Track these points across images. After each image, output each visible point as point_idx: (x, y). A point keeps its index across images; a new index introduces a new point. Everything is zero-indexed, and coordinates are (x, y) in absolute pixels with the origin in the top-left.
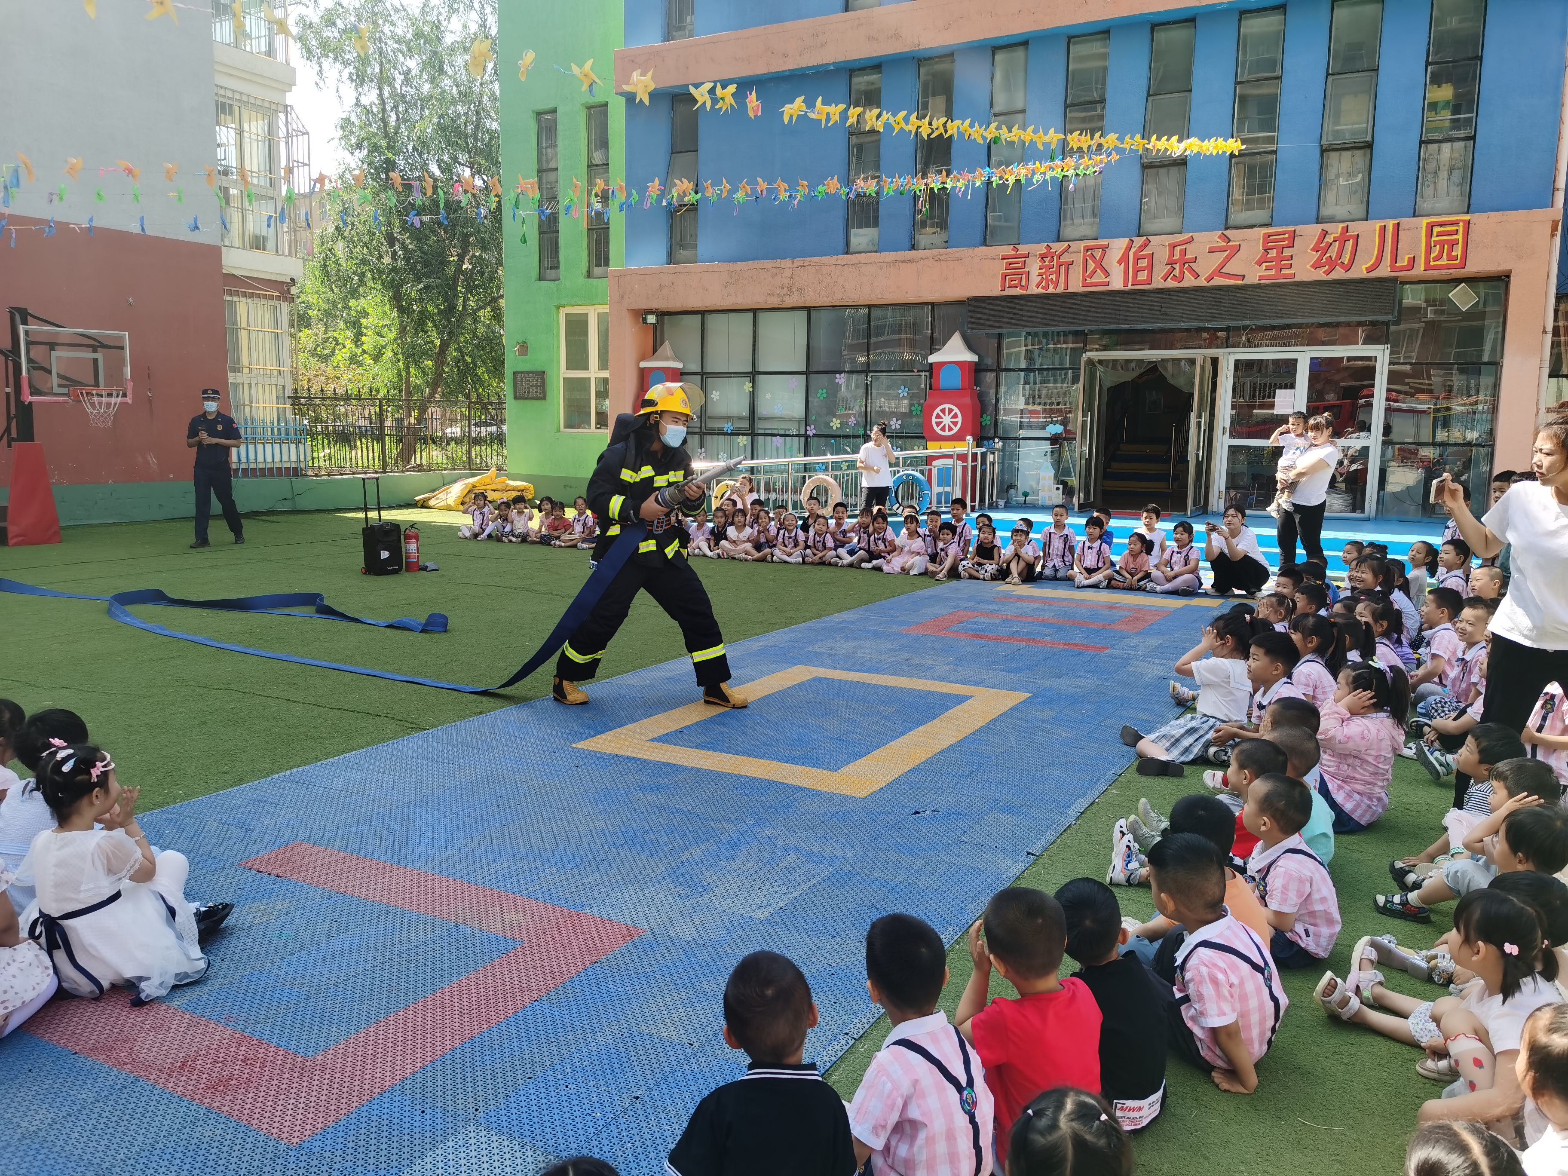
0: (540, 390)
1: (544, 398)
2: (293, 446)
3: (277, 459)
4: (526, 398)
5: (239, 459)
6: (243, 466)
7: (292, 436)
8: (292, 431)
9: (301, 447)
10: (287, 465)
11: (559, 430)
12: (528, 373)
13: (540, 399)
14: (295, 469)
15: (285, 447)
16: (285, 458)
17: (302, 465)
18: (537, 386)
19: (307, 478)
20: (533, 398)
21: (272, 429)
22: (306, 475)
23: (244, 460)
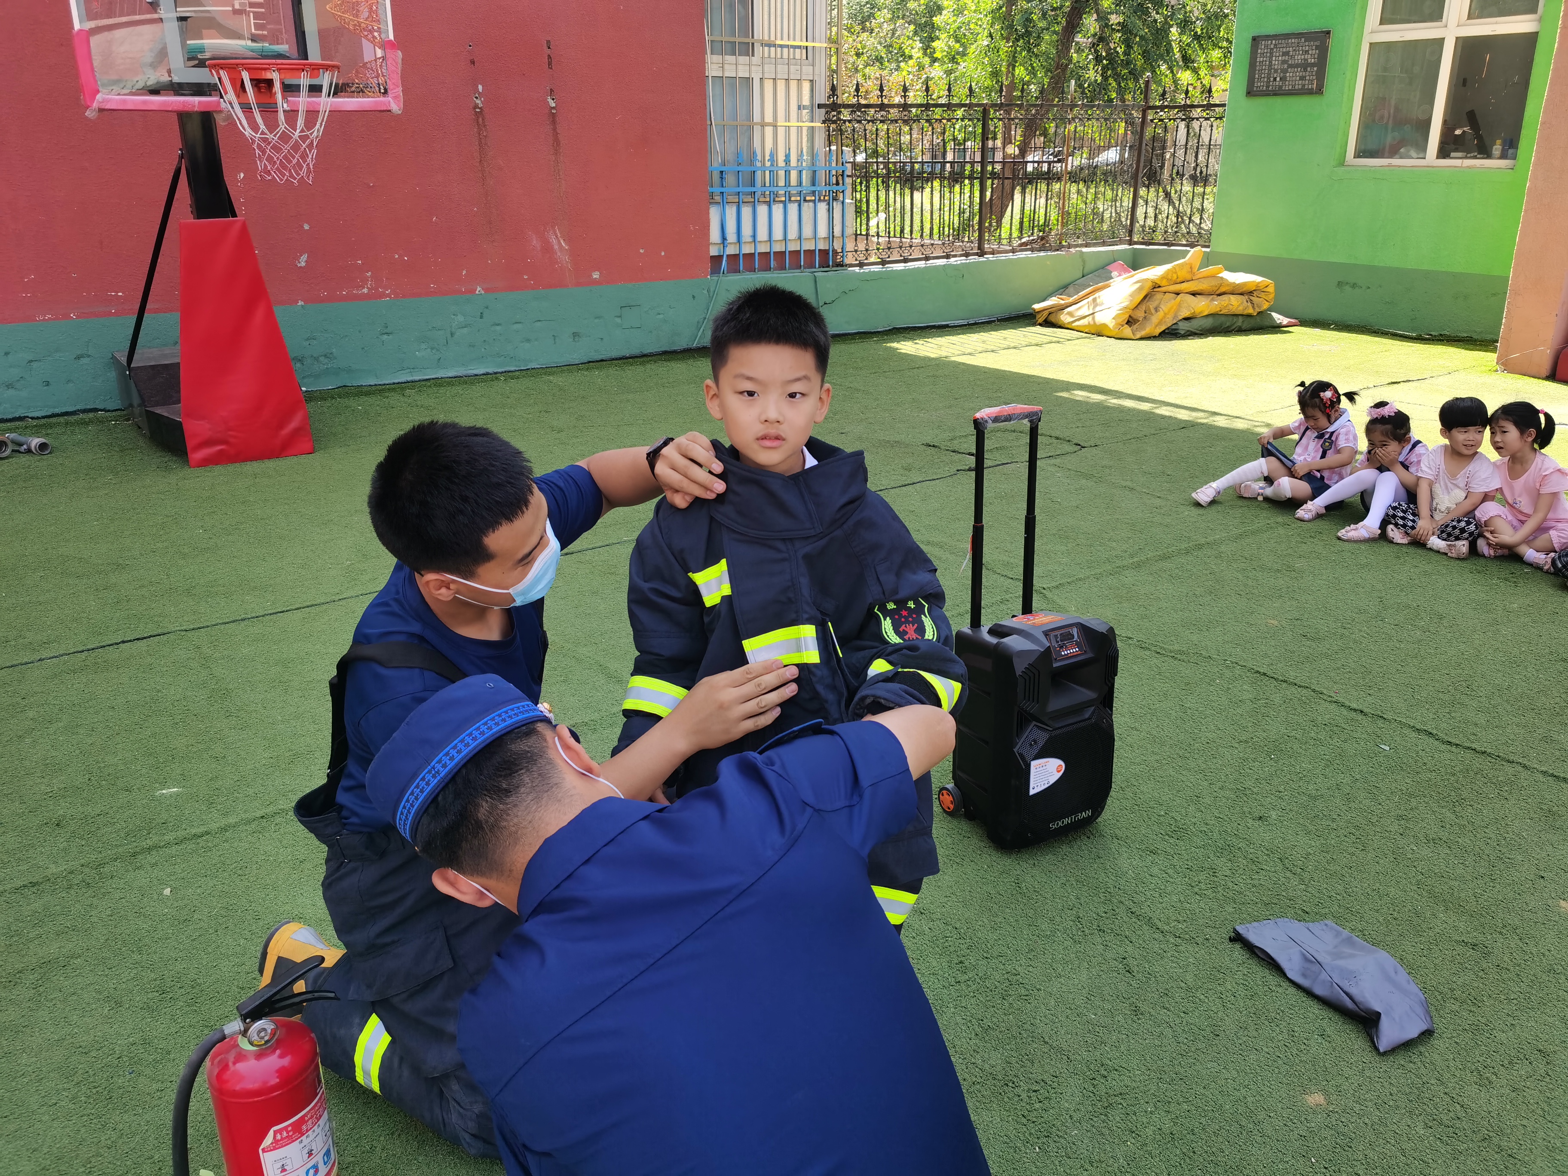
0: (1311, 73)
1: (1319, 91)
2: (822, 207)
3: (792, 234)
4: (1277, 93)
5: (724, 238)
6: (731, 250)
7: (821, 187)
8: (821, 177)
9: (837, 207)
10: (808, 246)
11: (1342, 163)
12: (1287, 36)
13: (1310, 92)
14: (824, 253)
15: (807, 208)
16: (807, 232)
17: (837, 246)
18: (1306, 66)
19: (841, 272)
20: (1293, 93)
21: (787, 173)
22: (841, 265)
23: (731, 237)
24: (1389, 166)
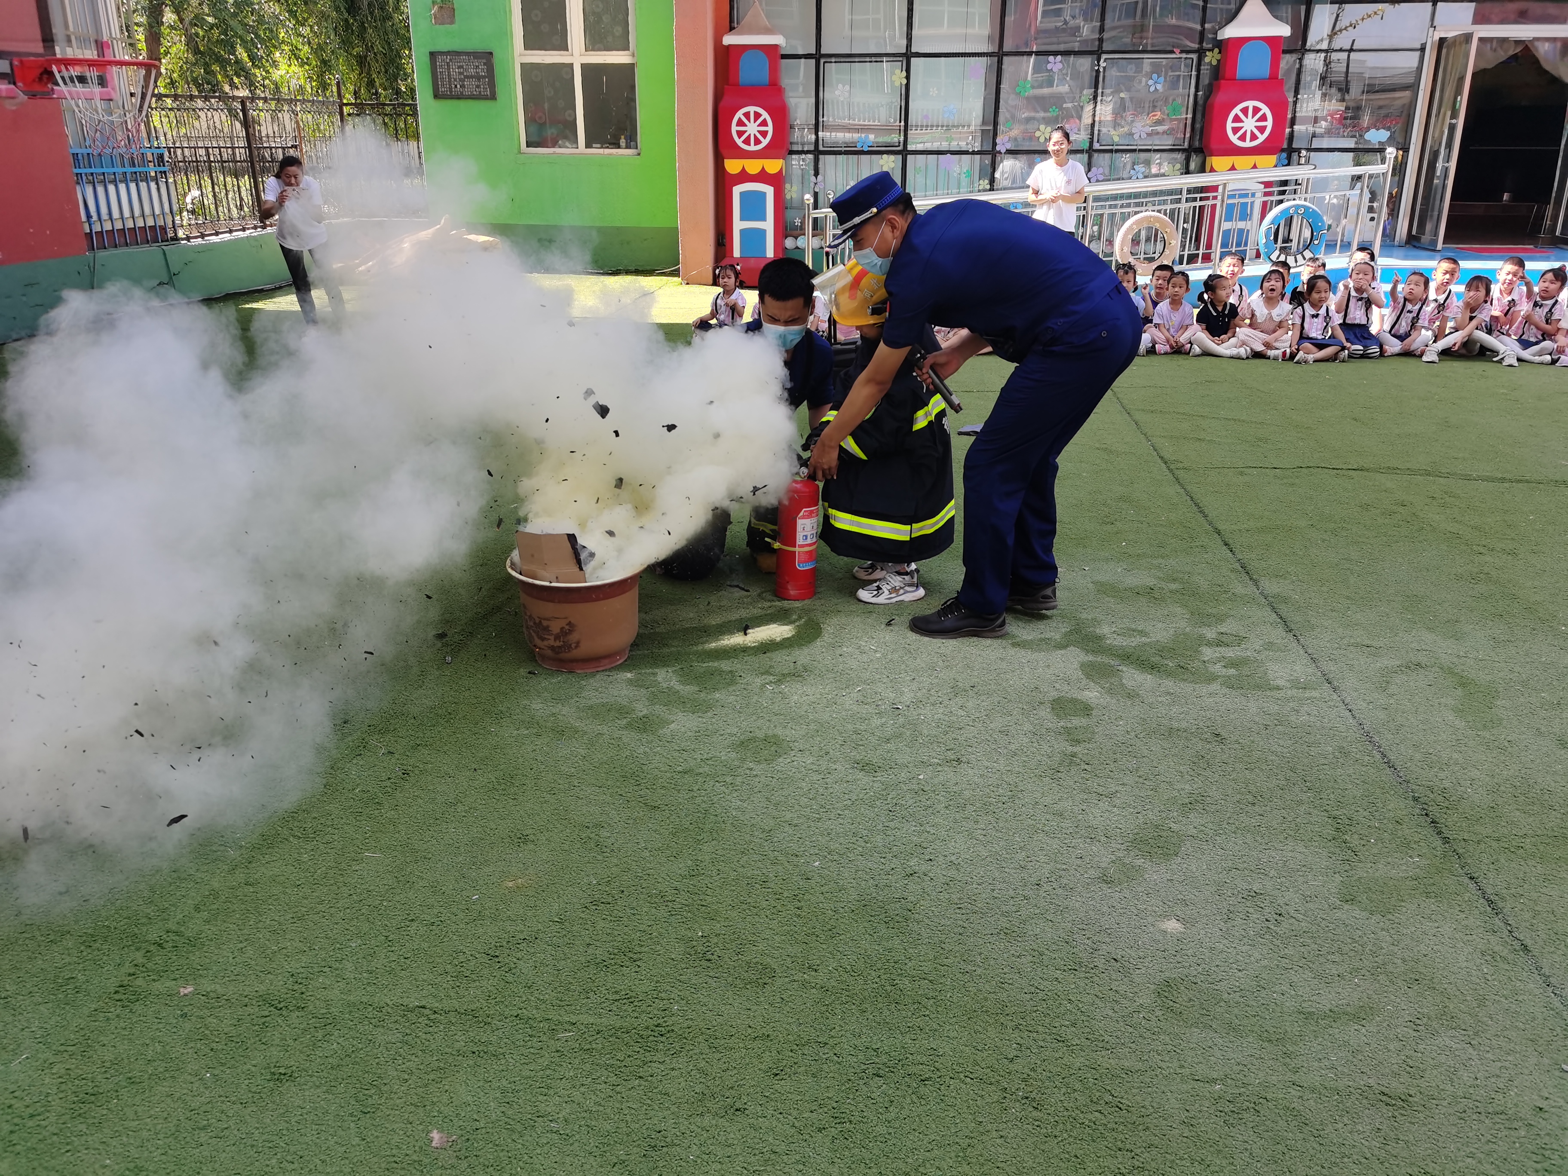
0: (484, 83)
1: (493, 97)
4: (460, 97)
6: (96, 227)
9: (163, 187)
10: (151, 222)
11: (519, 151)
12: (457, 54)
13: (486, 98)
14: (162, 229)
15: (143, 189)
18: (478, 78)
19: (179, 244)
20: (472, 97)
22: (175, 239)
23: (94, 215)
24: (554, 153)
